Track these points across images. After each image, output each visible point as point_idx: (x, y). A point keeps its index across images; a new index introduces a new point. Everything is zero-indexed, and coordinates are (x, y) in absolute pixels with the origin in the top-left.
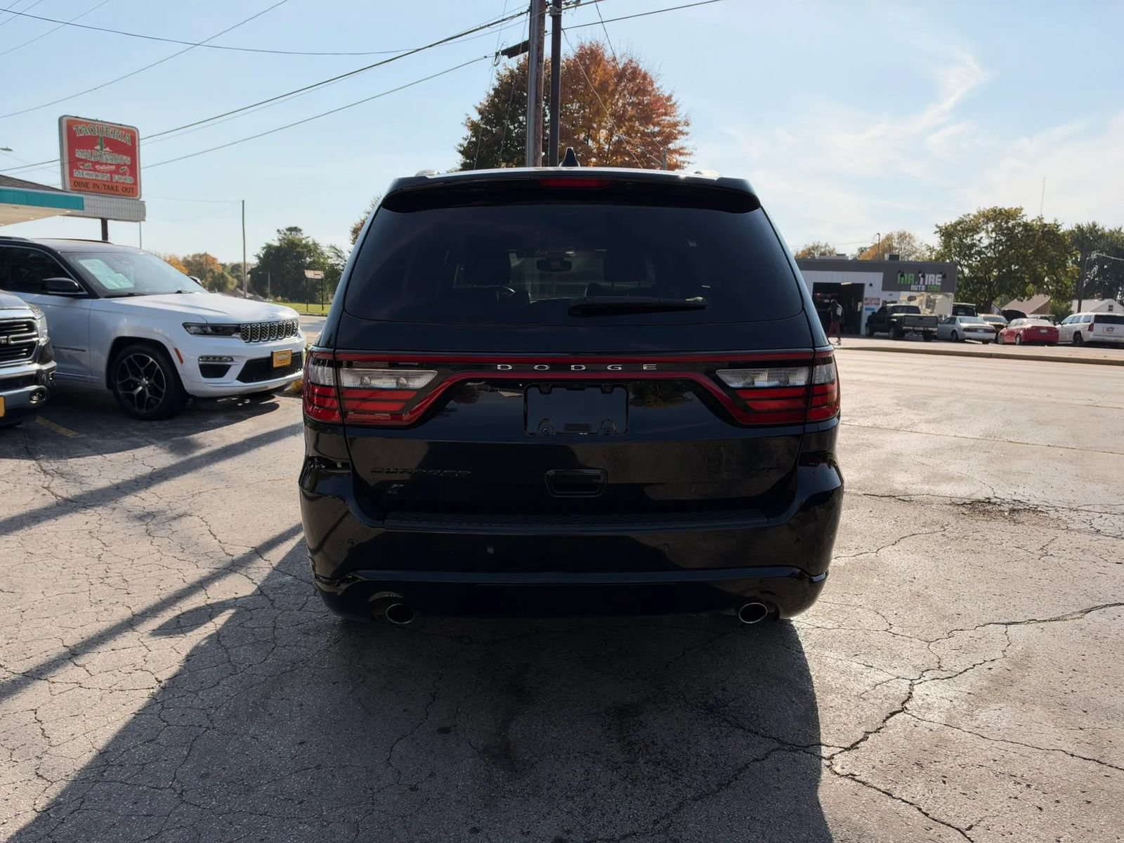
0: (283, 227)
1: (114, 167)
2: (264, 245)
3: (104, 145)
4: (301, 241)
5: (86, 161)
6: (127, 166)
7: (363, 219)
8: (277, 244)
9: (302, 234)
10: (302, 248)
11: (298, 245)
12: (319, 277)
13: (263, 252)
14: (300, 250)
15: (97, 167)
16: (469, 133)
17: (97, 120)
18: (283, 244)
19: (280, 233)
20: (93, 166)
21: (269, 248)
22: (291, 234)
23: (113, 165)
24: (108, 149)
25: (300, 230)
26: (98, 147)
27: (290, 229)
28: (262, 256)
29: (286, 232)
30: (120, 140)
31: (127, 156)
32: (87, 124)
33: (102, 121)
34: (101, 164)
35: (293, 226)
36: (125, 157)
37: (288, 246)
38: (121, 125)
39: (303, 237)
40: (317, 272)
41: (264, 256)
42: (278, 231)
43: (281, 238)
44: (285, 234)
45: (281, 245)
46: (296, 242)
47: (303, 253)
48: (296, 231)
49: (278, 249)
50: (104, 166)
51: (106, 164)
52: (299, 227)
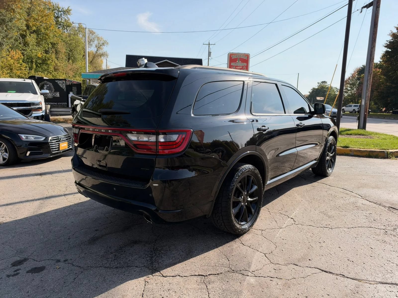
0: (320, 82)
1: (241, 67)
2: (312, 88)
3: (239, 60)
4: (326, 86)
5: (234, 66)
6: (245, 66)
7: (349, 77)
8: (317, 87)
9: (327, 84)
10: (326, 89)
11: (325, 88)
12: (322, 99)
13: (312, 91)
14: (325, 89)
15: (237, 67)
16: (391, 38)
17: (238, 53)
18: (319, 88)
19: (319, 84)
20: (236, 67)
21: (314, 89)
22: (323, 84)
23: (241, 66)
24: (240, 62)
25: (326, 82)
26: (238, 61)
27: (323, 82)
28: (311, 92)
29: (321, 83)
30: (244, 58)
31: (245, 63)
32: (235, 54)
33: (240, 53)
34: (238, 67)
35: (324, 81)
36: (245, 64)
37: (321, 88)
38: (245, 53)
39: (327, 85)
40: (321, 98)
41: (312, 92)
42: (318, 83)
43: (318, 85)
44: (320, 84)
45: (318, 88)
46: (324, 86)
47: (326, 90)
48: (325, 83)
49: (317, 89)
50: (239, 67)
51: (239, 66)
52: (326, 81)
